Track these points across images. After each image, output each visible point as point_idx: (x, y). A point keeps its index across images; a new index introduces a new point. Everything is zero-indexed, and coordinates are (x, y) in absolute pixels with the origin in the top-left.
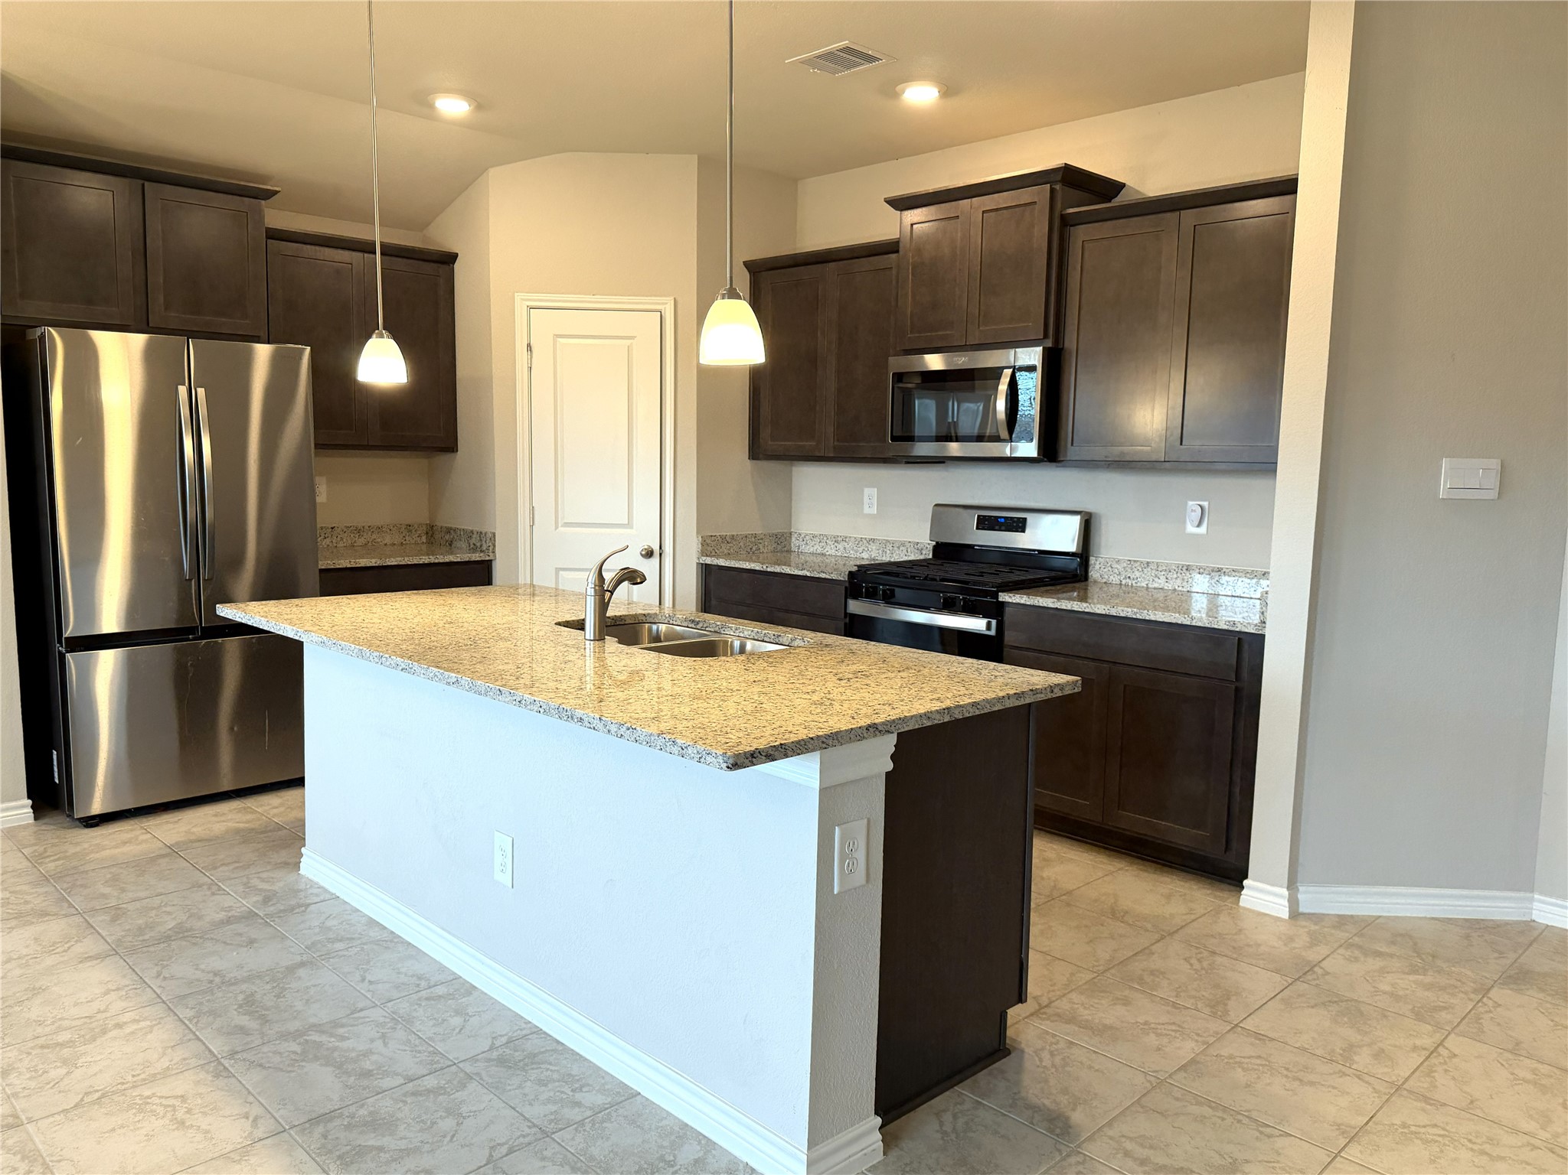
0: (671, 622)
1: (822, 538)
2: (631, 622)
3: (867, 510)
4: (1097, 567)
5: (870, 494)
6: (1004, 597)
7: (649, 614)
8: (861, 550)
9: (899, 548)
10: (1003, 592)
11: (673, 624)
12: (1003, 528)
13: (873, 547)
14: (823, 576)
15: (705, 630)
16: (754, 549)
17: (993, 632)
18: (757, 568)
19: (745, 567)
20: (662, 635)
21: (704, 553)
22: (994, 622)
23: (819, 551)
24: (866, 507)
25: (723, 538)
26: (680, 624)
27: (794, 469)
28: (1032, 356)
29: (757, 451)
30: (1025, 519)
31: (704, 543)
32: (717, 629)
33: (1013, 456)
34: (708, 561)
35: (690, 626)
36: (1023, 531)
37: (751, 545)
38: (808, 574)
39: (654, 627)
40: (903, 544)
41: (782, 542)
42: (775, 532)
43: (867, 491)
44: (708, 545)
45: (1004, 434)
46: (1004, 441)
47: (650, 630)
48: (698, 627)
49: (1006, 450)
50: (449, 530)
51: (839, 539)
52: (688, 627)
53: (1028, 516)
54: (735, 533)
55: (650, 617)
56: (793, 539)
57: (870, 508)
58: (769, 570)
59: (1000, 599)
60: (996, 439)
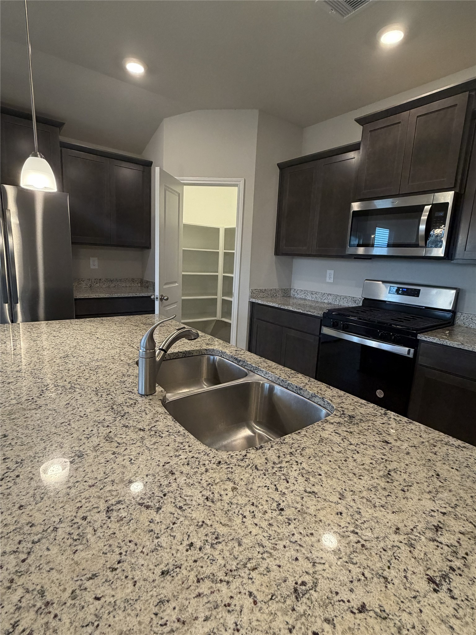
0: (223, 356)
1: (305, 292)
2: (196, 354)
3: (328, 280)
4: (462, 318)
5: (330, 273)
6: (421, 337)
7: (208, 349)
8: (324, 298)
9: (343, 299)
10: (419, 334)
11: (224, 358)
12: (405, 294)
13: (330, 297)
14: (309, 313)
15: (244, 368)
16: (275, 295)
17: (411, 356)
18: (276, 306)
19: (270, 305)
20: (216, 364)
21: (251, 297)
22: (412, 350)
23: (303, 298)
24: (327, 278)
25: (261, 291)
26: (228, 358)
27: (294, 260)
28: (448, 197)
29: (278, 252)
30: (420, 290)
31: (252, 292)
32: (252, 369)
33: (426, 255)
34: (254, 300)
35: (235, 362)
36: (418, 296)
37: (272, 294)
38: (302, 311)
39: (212, 357)
40: (346, 297)
41: (286, 293)
42: (284, 288)
43: (328, 271)
44: (253, 293)
45: (422, 243)
46: (422, 247)
47: (209, 359)
48: (239, 364)
49: (423, 252)
50: (147, 282)
51: (314, 293)
52: (233, 362)
53: (422, 289)
54: (266, 288)
55: (210, 351)
56: (292, 291)
57: (330, 279)
58: (282, 307)
59: (418, 338)
60: (417, 246)
